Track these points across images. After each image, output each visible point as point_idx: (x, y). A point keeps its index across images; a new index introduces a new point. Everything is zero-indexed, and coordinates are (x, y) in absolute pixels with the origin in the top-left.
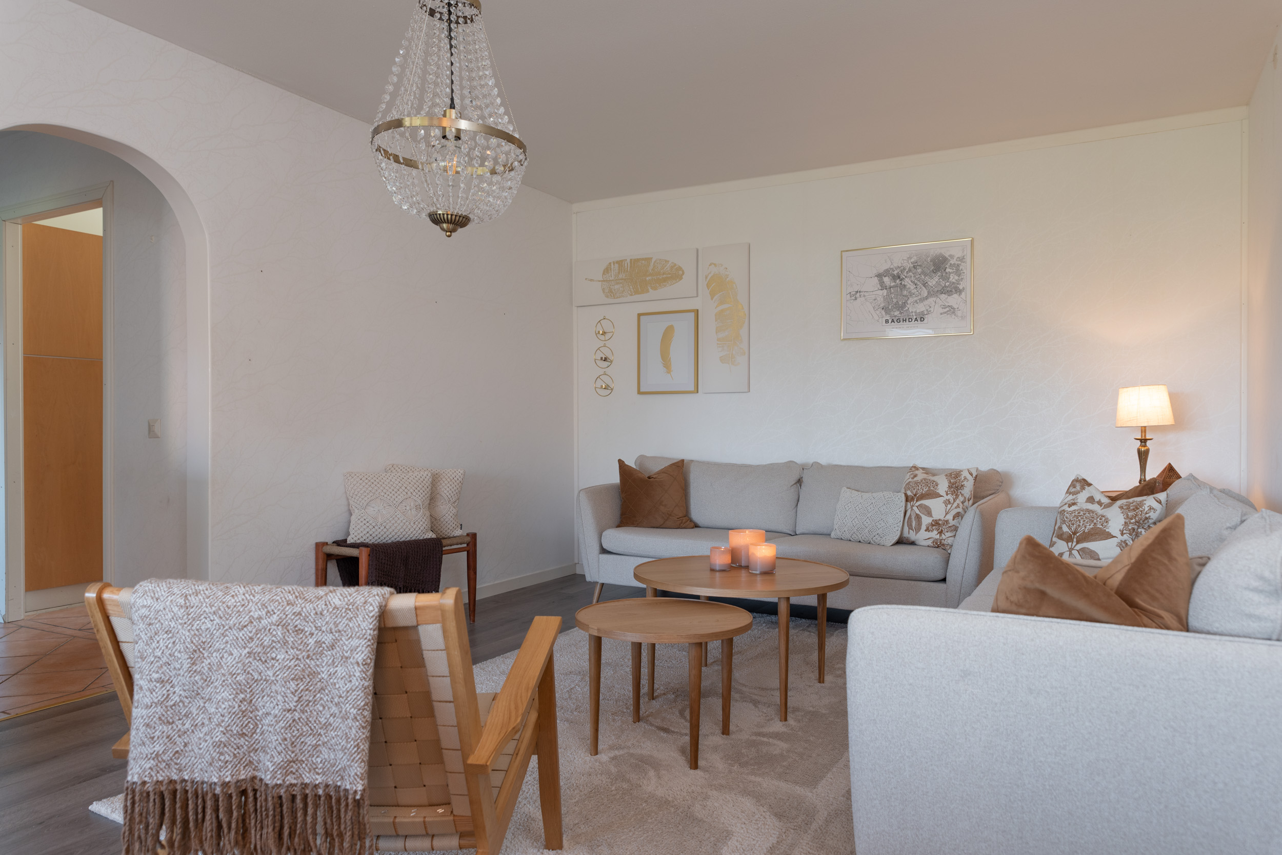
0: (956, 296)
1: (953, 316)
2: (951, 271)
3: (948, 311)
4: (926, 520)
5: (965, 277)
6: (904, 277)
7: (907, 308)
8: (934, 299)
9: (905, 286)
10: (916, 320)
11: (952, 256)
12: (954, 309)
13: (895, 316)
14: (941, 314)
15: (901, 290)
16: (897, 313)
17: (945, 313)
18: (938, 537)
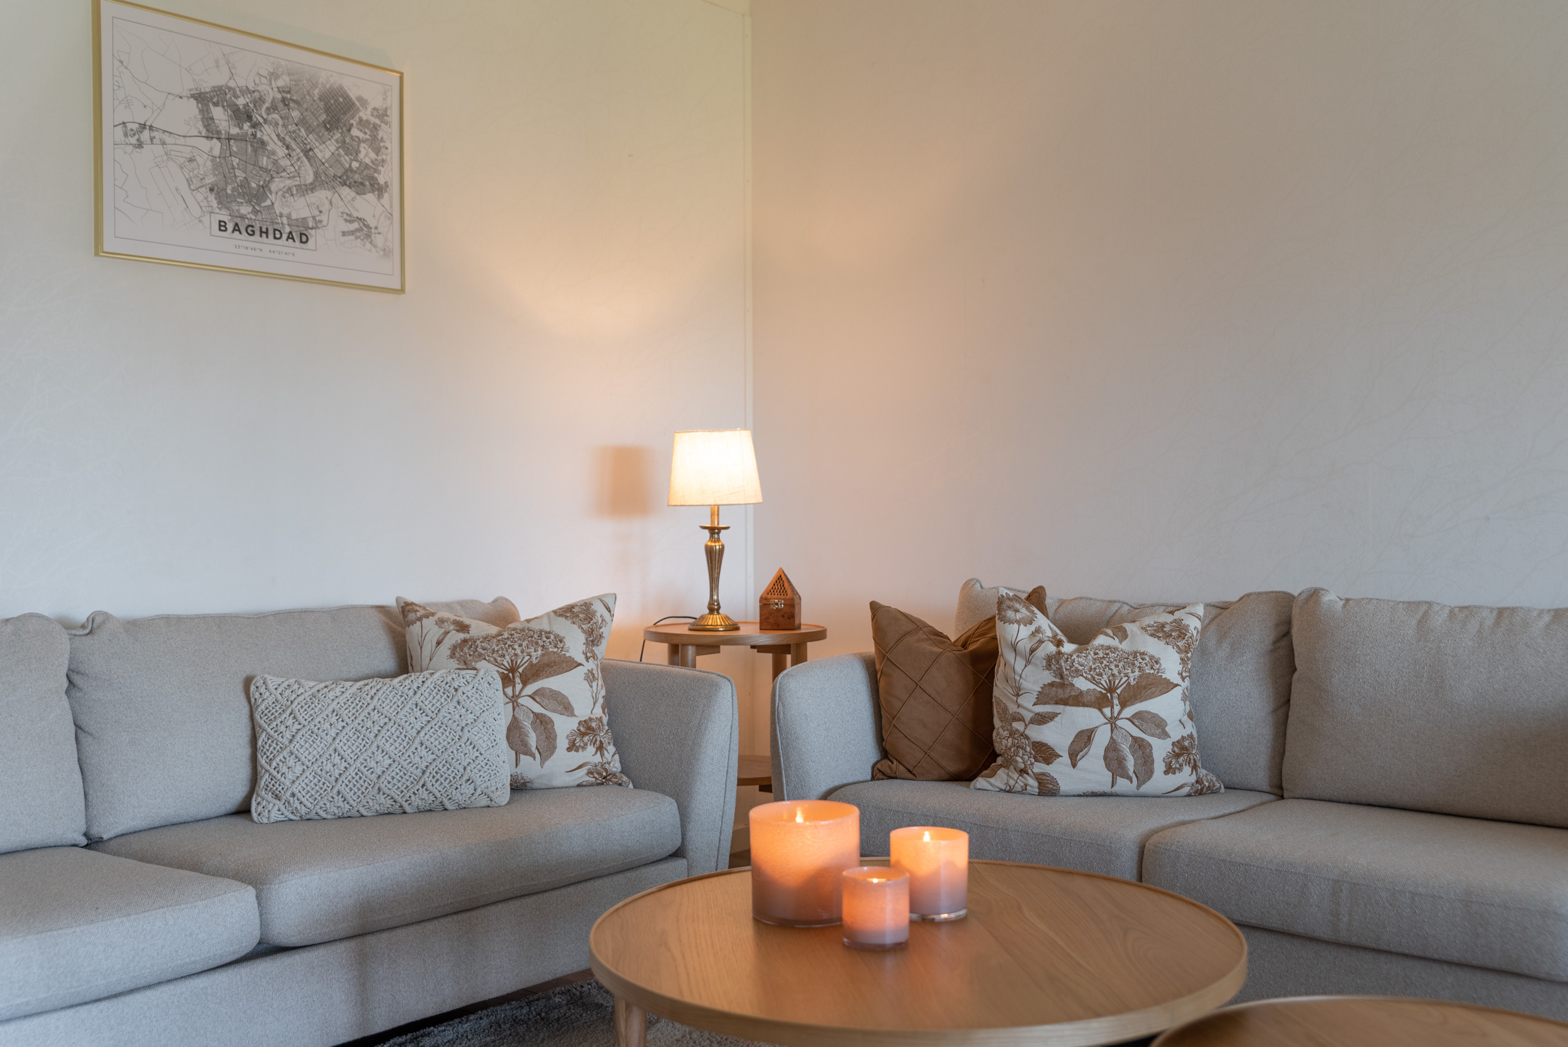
0: (371, 197)
1: (368, 245)
2: (361, 135)
3: (357, 230)
4: (564, 726)
5: (388, 159)
6: (261, 120)
7: (268, 203)
8: (329, 194)
9: (263, 143)
10: (290, 236)
11: (363, 102)
12: (368, 227)
13: (243, 217)
14: (344, 234)
15: (255, 151)
16: (245, 210)
17: (352, 233)
18: (597, 759)
